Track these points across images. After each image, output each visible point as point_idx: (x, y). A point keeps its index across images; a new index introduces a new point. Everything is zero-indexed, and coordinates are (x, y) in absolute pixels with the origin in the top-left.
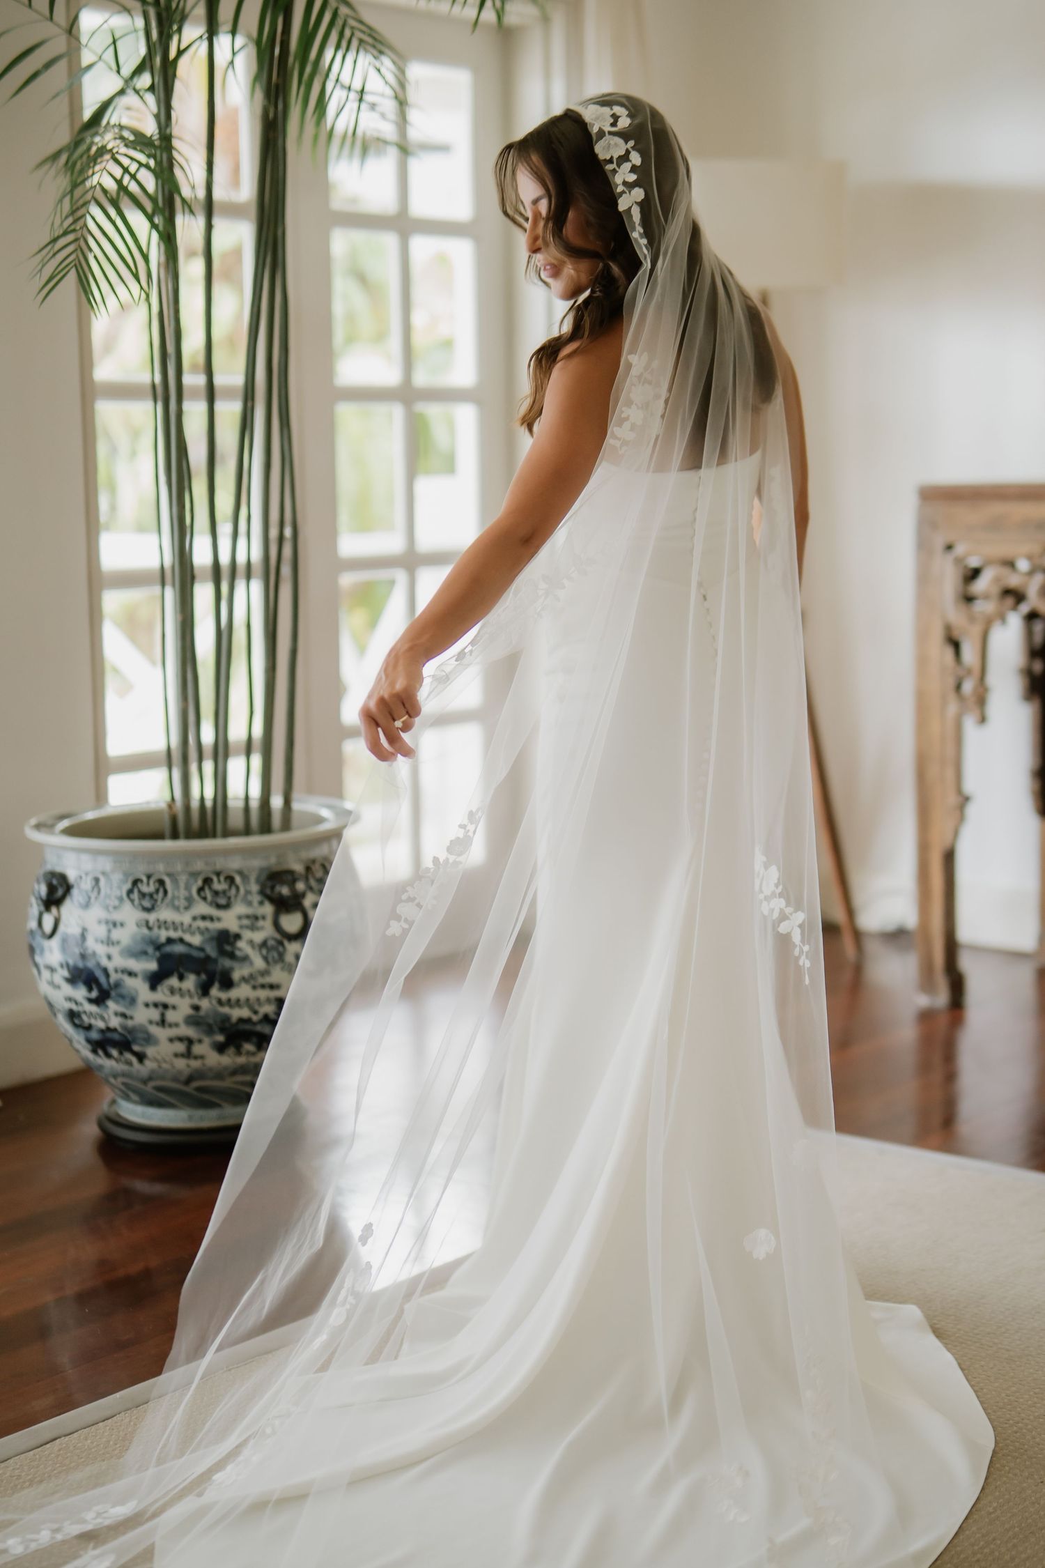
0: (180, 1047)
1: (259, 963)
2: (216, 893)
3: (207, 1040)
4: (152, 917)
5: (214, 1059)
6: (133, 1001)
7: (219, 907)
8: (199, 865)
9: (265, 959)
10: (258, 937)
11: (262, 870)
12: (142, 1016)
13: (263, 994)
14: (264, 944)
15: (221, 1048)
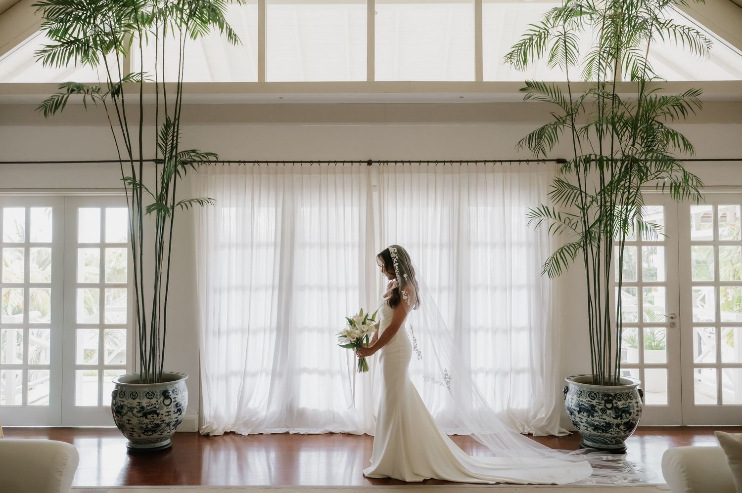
0: (586, 428)
1: (600, 413)
2: (592, 396)
3: (590, 428)
4: (579, 399)
5: (593, 432)
6: (575, 416)
7: (592, 399)
8: (589, 390)
9: (602, 412)
10: (600, 407)
11: (603, 393)
12: (578, 420)
13: (602, 420)
14: (601, 409)
15: (594, 430)
